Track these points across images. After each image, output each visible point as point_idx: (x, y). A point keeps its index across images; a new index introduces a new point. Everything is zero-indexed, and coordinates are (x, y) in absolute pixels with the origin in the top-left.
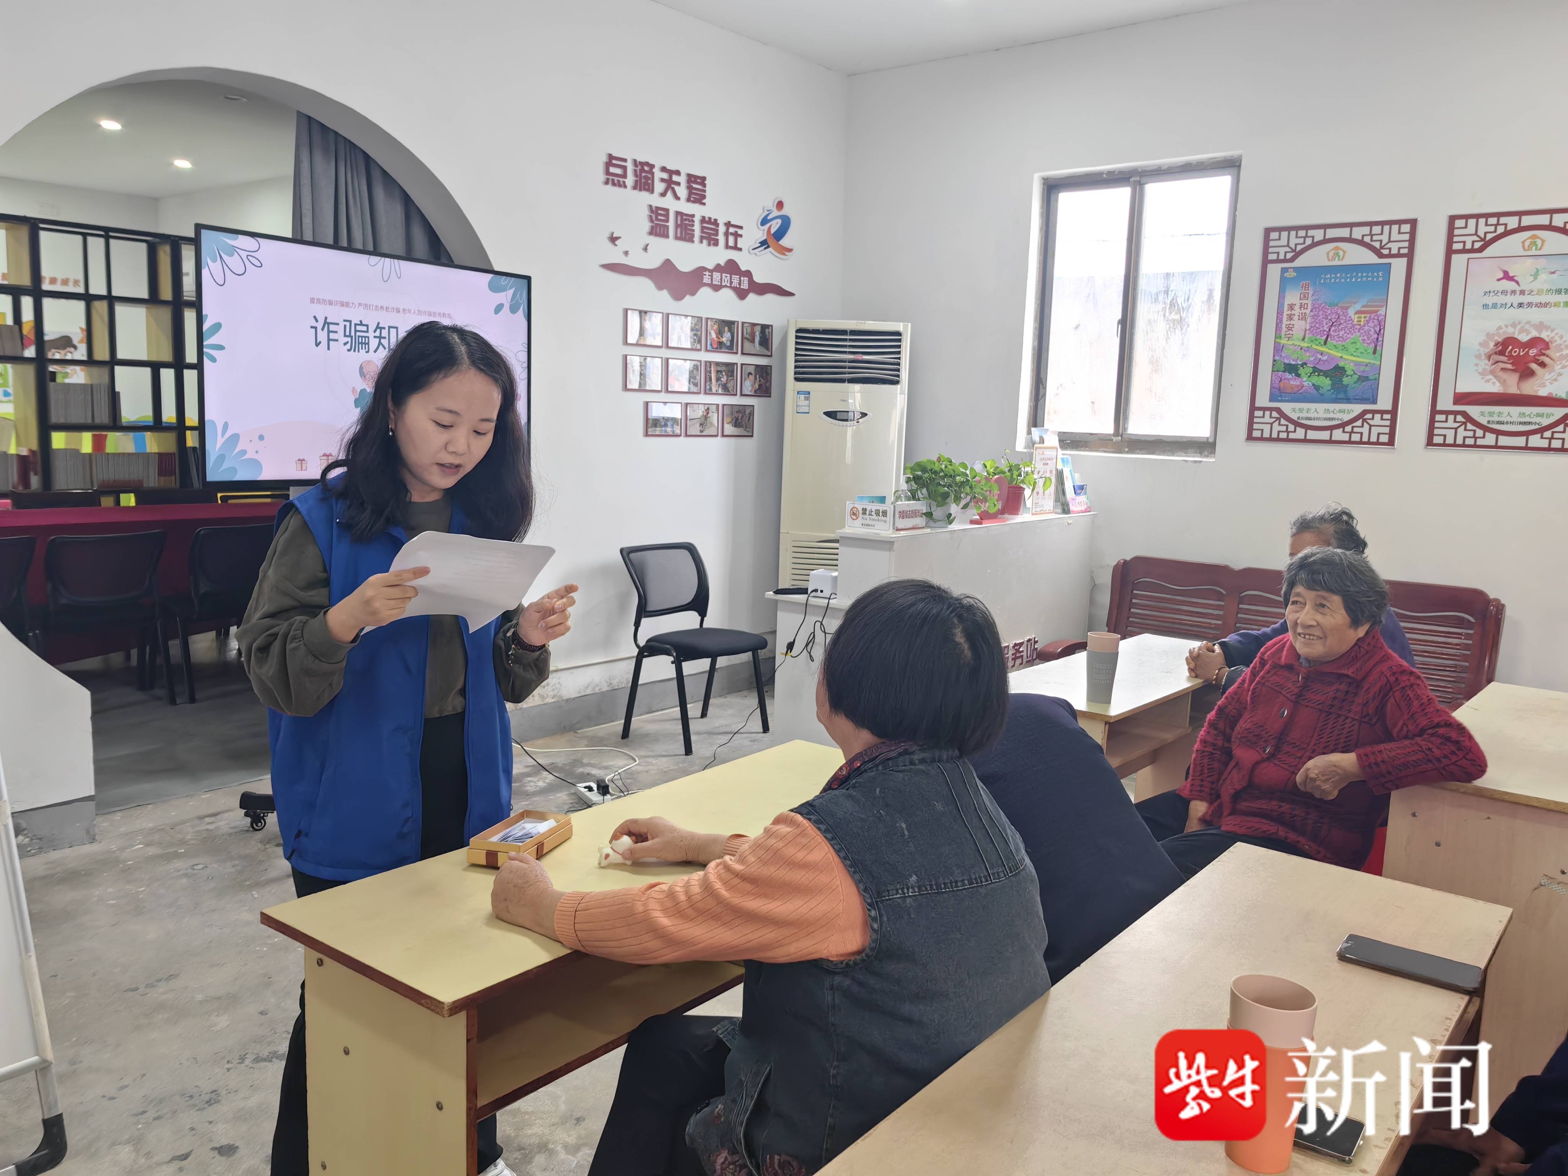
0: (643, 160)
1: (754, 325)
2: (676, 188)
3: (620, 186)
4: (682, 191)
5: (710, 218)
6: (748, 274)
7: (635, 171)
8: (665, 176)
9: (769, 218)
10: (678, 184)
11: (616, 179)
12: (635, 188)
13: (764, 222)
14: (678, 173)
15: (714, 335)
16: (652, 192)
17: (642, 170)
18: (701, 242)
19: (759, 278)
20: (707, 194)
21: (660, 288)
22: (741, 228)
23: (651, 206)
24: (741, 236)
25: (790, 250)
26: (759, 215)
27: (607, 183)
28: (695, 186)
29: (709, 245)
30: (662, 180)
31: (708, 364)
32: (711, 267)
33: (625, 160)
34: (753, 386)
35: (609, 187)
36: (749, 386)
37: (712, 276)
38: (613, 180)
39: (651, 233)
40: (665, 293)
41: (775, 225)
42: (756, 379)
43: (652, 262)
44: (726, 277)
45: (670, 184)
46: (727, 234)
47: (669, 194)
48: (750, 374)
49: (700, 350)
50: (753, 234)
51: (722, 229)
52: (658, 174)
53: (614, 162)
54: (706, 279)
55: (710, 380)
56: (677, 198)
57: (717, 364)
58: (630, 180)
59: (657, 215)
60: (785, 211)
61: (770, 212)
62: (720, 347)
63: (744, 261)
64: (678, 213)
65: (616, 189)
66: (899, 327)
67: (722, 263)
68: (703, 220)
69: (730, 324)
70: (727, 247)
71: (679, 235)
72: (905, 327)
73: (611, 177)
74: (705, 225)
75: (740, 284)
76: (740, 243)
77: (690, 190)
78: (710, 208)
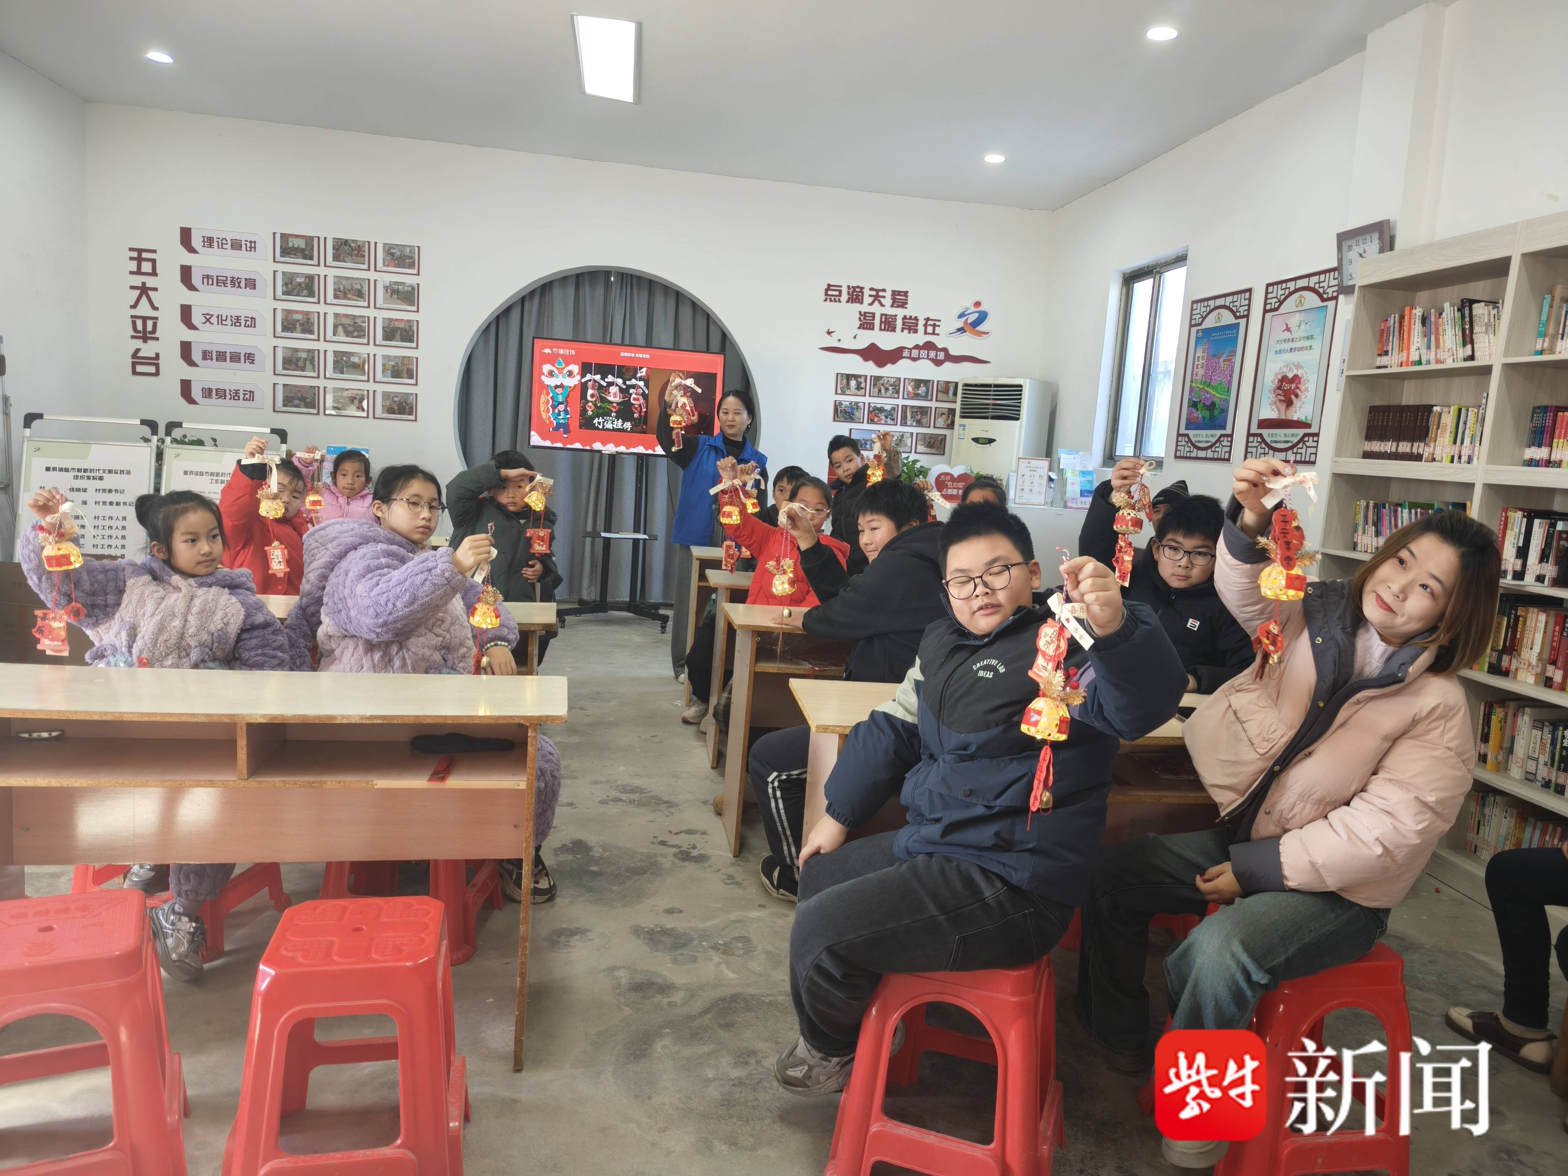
0: (855, 284)
1: (948, 383)
2: (882, 300)
3: (835, 301)
4: (887, 301)
5: (911, 317)
6: (945, 350)
7: (848, 292)
8: (874, 293)
9: (967, 313)
10: (884, 297)
11: (833, 298)
12: (848, 302)
13: (961, 316)
14: (884, 290)
15: (910, 389)
16: (862, 303)
17: (854, 291)
18: (902, 331)
19: (952, 352)
20: (909, 302)
21: (866, 359)
22: (939, 321)
23: (860, 312)
24: (939, 326)
25: (987, 333)
26: (959, 311)
27: (826, 300)
28: (898, 297)
29: (909, 332)
30: (870, 296)
31: (905, 407)
32: (910, 346)
33: (840, 286)
34: (945, 422)
35: (829, 303)
36: (941, 422)
37: (911, 352)
39: (859, 328)
40: (870, 364)
41: (972, 318)
42: (948, 417)
43: (861, 344)
44: (924, 353)
45: (877, 296)
46: (925, 325)
47: (876, 303)
48: (943, 414)
49: (898, 398)
50: (952, 323)
51: (921, 323)
52: (867, 292)
53: (832, 288)
54: (906, 353)
55: (906, 417)
56: (882, 305)
57: (912, 407)
58: (845, 297)
59: (866, 316)
61: (967, 309)
62: (916, 396)
63: (939, 342)
64: (882, 315)
65: (833, 303)
66: (1021, 381)
67: (921, 344)
68: (905, 318)
69: (926, 382)
70: (926, 333)
71: (883, 328)
72: (1025, 381)
73: (830, 297)
74: (906, 321)
75: (936, 356)
76: (937, 330)
77: (894, 300)
78: (909, 311)
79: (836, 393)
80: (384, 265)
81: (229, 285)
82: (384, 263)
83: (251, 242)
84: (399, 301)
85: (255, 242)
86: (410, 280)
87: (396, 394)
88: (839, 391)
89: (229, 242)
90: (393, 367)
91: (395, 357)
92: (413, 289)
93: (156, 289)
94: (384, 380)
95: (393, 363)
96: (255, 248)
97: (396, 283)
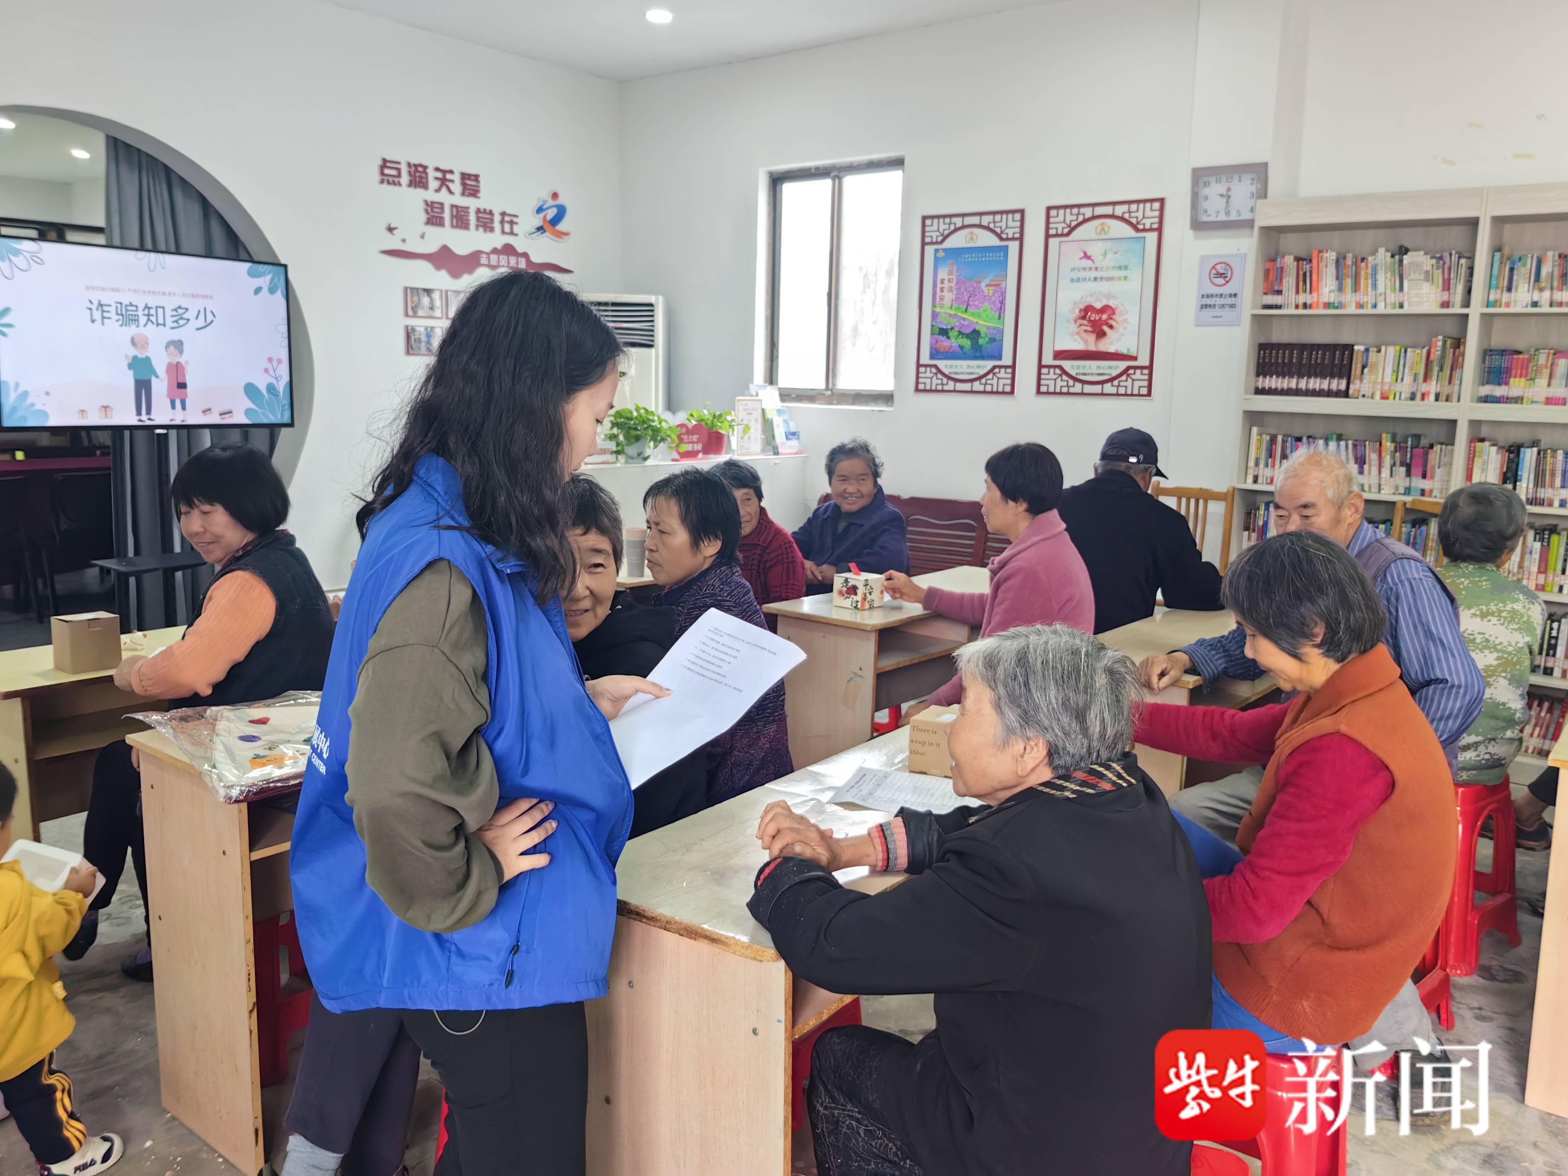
0: (417, 162)
2: (451, 185)
3: (394, 183)
4: (456, 187)
5: (485, 210)
6: (525, 255)
7: (410, 172)
9: (545, 207)
10: (452, 181)
11: (391, 179)
12: (410, 185)
13: (540, 210)
14: (451, 172)
17: (416, 171)
18: (477, 229)
20: (481, 189)
21: (438, 267)
22: (517, 216)
24: (516, 223)
25: (567, 234)
26: (536, 204)
28: (468, 182)
29: (486, 231)
32: (488, 250)
33: (399, 163)
35: (385, 186)
37: (489, 258)
38: (388, 181)
40: (443, 274)
41: (551, 213)
43: (430, 247)
44: (503, 259)
46: (502, 222)
47: (444, 189)
50: (528, 221)
51: (497, 218)
53: (388, 164)
54: (484, 260)
56: (452, 193)
58: (405, 179)
59: (433, 208)
60: (561, 201)
61: (545, 202)
63: (521, 245)
64: (453, 206)
65: (392, 187)
66: (652, 299)
67: (499, 246)
68: (478, 211)
70: (503, 232)
71: (455, 224)
72: (657, 299)
73: (386, 178)
74: (480, 215)
75: (517, 263)
76: (516, 229)
77: (464, 185)
78: (484, 201)
79: (407, 315)
88: (410, 312)
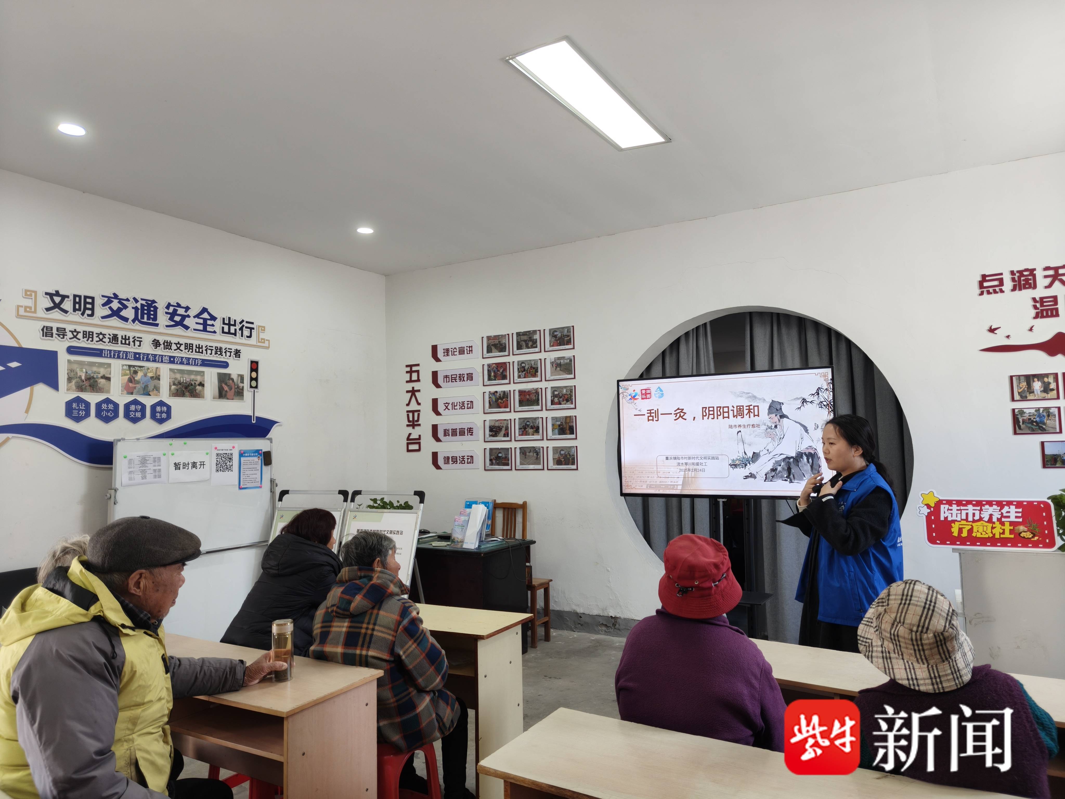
0: (1021, 268)
7: (1014, 279)
8: (1050, 273)
12: (1014, 290)
16: (1035, 288)
17: (1021, 276)
21: (1054, 354)
23: (1034, 299)
27: (982, 294)
30: (1047, 276)
33: (999, 274)
35: (987, 296)
38: (989, 291)
39: (1036, 317)
40: (1059, 357)
43: (1041, 337)
45: (1057, 276)
47: (1056, 284)
52: (1040, 274)
53: (987, 278)
58: (1008, 285)
59: (1042, 303)
65: (993, 296)
73: (985, 290)
80: (551, 346)
81: (458, 380)
82: (550, 344)
83: (469, 347)
84: (561, 372)
85: (472, 347)
86: (567, 354)
87: (562, 449)
89: (458, 350)
90: (559, 426)
91: (560, 418)
92: (571, 361)
93: (419, 391)
94: (554, 437)
95: (559, 423)
96: (472, 351)
97: (559, 358)
